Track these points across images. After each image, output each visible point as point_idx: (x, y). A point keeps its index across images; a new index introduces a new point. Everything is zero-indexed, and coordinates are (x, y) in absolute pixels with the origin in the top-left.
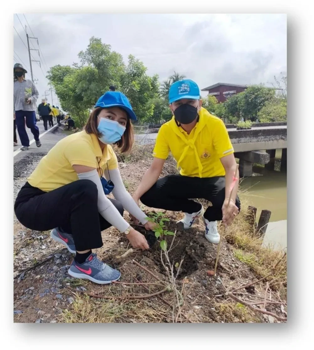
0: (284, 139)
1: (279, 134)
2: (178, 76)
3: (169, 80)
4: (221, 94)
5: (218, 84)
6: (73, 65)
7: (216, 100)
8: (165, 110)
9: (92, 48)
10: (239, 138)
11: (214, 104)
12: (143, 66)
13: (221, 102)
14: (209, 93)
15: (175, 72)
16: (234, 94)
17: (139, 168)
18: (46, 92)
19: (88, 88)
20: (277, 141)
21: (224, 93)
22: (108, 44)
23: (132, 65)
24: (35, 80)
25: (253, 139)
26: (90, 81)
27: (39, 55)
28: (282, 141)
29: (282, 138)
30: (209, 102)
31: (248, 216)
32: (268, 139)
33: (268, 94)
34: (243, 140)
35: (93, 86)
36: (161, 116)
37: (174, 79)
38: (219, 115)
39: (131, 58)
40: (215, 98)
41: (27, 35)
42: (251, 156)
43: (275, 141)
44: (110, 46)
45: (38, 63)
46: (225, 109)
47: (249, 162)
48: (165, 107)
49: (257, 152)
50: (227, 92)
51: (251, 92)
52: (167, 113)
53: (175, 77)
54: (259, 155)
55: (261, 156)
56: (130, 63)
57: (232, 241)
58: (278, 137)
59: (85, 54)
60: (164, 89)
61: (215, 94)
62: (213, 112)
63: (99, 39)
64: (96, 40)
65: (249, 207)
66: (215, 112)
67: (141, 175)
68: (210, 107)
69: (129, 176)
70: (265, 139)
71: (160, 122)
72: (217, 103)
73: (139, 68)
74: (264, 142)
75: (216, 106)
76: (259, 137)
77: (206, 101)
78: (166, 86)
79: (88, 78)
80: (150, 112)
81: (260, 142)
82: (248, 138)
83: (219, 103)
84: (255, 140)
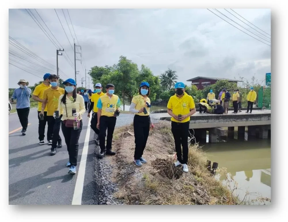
0: (235, 121)
1: (232, 118)
2: (171, 71)
3: (165, 73)
4: (200, 84)
5: (198, 77)
6: (105, 66)
7: (197, 88)
8: (162, 93)
9: (121, 62)
10: (208, 119)
11: (195, 90)
12: (150, 71)
13: (200, 90)
14: (192, 82)
15: (169, 69)
16: (209, 84)
17: (154, 139)
18: (83, 79)
19: (117, 85)
20: (232, 122)
21: (202, 83)
22: (130, 60)
23: (143, 70)
24: (77, 71)
25: (216, 120)
26: (118, 81)
27: (81, 56)
28: (235, 122)
29: (234, 120)
30: (192, 89)
31: (206, 165)
32: (225, 121)
33: (231, 87)
34: (210, 121)
35: (120, 84)
36: (159, 97)
37: (168, 73)
38: (199, 97)
39: (143, 66)
40: (196, 86)
41: (75, 44)
42: (216, 131)
43: (230, 122)
44: (131, 61)
45: (80, 61)
46: (203, 94)
47: (215, 134)
48: (162, 91)
49: (219, 129)
50: (204, 83)
51: (220, 85)
52: (163, 95)
53: (169, 71)
54: (220, 130)
55: (221, 131)
56: (142, 69)
57: (195, 174)
58: (231, 120)
59: (116, 65)
60: (161, 79)
61: (196, 83)
62: (194, 96)
63: (125, 57)
64: (123, 57)
65: (208, 160)
66: (196, 96)
67: (156, 143)
68: (193, 92)
69: (150, 143)
70: (224, 121)
71: (158, 100)
72: (198, 90)
73: (147, 72)
74: (223, 123)
75: (197, 92)
76: (220, 120)
77: (190, 88)
78: (163, 77)
79: (117, 79)
80: (153, 98)
81: (221, 123)
82: (213, 120)
83: (199, 90)
84: (217, 121)
